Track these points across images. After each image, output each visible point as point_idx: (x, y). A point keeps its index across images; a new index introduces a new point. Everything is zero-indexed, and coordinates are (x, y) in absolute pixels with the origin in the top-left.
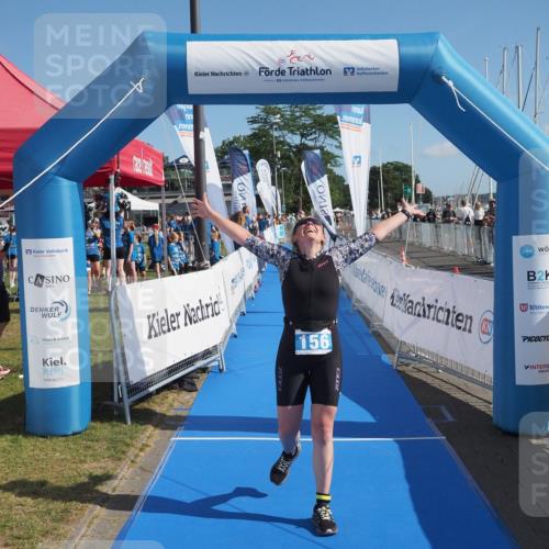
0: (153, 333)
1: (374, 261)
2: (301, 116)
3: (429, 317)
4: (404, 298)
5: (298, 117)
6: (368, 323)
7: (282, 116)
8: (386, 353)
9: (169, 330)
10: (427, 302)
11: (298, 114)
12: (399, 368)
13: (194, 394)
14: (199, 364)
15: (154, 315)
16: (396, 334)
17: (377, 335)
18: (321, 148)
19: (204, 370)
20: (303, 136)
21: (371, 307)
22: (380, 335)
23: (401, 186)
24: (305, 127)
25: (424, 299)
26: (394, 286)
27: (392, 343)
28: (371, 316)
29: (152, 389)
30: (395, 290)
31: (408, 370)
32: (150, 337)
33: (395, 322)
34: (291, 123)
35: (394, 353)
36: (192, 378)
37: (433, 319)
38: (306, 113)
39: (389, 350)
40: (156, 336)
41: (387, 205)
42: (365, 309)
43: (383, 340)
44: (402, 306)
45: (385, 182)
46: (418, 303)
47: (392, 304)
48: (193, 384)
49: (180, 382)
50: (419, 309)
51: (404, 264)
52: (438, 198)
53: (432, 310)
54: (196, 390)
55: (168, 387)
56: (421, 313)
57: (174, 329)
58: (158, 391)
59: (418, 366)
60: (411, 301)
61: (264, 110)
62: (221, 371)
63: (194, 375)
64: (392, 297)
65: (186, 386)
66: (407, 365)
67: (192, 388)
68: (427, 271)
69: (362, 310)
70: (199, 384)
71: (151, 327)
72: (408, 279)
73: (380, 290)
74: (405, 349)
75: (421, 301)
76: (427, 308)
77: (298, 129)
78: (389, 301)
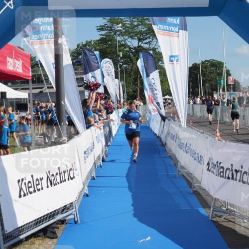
0: (22, 194)
1: (194, 136)
2: (138, 25)
3: (236, 180)
4: (217, 165)
5: (136, 26)
6: (190, 184)
7: (124, 25)
8: (204, 207)
9: (35, 191)
10: (234, 168)
11: (136, 23)
12: (214, 219)
13: (55, 240)
14: (59, 217)
15: (22, 180)
16: (212, 193)
17: (197, 194)
18: (154, 50)
19: (63, 222)
20: (140, 40)
21: (191, 172)
22: (199, 194)
23: (216, 78)
24: (141, 33)
25: (232, 165)
26: (210, 156)
27: (208, 199)
28: (192, 179)
29: (22, 237)
30: (210, 159)
31: (221, 221)
32: (20, 196)
33: (210, 183)
34: (130, 30)
35: (209, 207)
36: (53, 228)
37: (239, 181)
38: (142, 23)
39: (206, 205)
40: (25, 195)
41: (205, 93)
42: (187, 174)
43: (202, 198)
44: (216, 171)
45: (204, 75)
46: (228, 169)
47: (208, 169)
48: (55, 233)
49: (44, 231)
50: (229, 173)
51: (217, 138)
52: (245, 88)
53: (239, 174)
54: (56, 238)
55: (34, 235)
56: (230, 176)
57: (39, 190)
58: (27, 238)
59: (228, 217)
60: (222, 167)
61: (110, 21)
62: (76, 222)
63: (55, 225)
64: (208, 164)
65: (49, 234)
66: (220, 217)
67: (54, 236)
68: (234, 144)
69: (185, 174)
70: (59, 233)
71: (21, 189)
72: (220, 150)
73: (199, 159)
74: (218, 204)
75: (230, 167)
76: (234, 173)
77: (136, 35)
78: (206, 167)
